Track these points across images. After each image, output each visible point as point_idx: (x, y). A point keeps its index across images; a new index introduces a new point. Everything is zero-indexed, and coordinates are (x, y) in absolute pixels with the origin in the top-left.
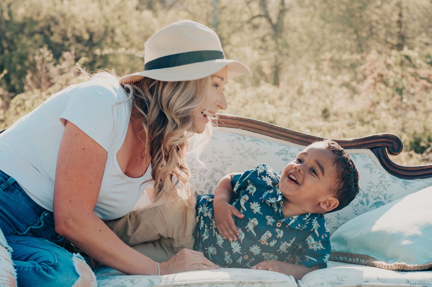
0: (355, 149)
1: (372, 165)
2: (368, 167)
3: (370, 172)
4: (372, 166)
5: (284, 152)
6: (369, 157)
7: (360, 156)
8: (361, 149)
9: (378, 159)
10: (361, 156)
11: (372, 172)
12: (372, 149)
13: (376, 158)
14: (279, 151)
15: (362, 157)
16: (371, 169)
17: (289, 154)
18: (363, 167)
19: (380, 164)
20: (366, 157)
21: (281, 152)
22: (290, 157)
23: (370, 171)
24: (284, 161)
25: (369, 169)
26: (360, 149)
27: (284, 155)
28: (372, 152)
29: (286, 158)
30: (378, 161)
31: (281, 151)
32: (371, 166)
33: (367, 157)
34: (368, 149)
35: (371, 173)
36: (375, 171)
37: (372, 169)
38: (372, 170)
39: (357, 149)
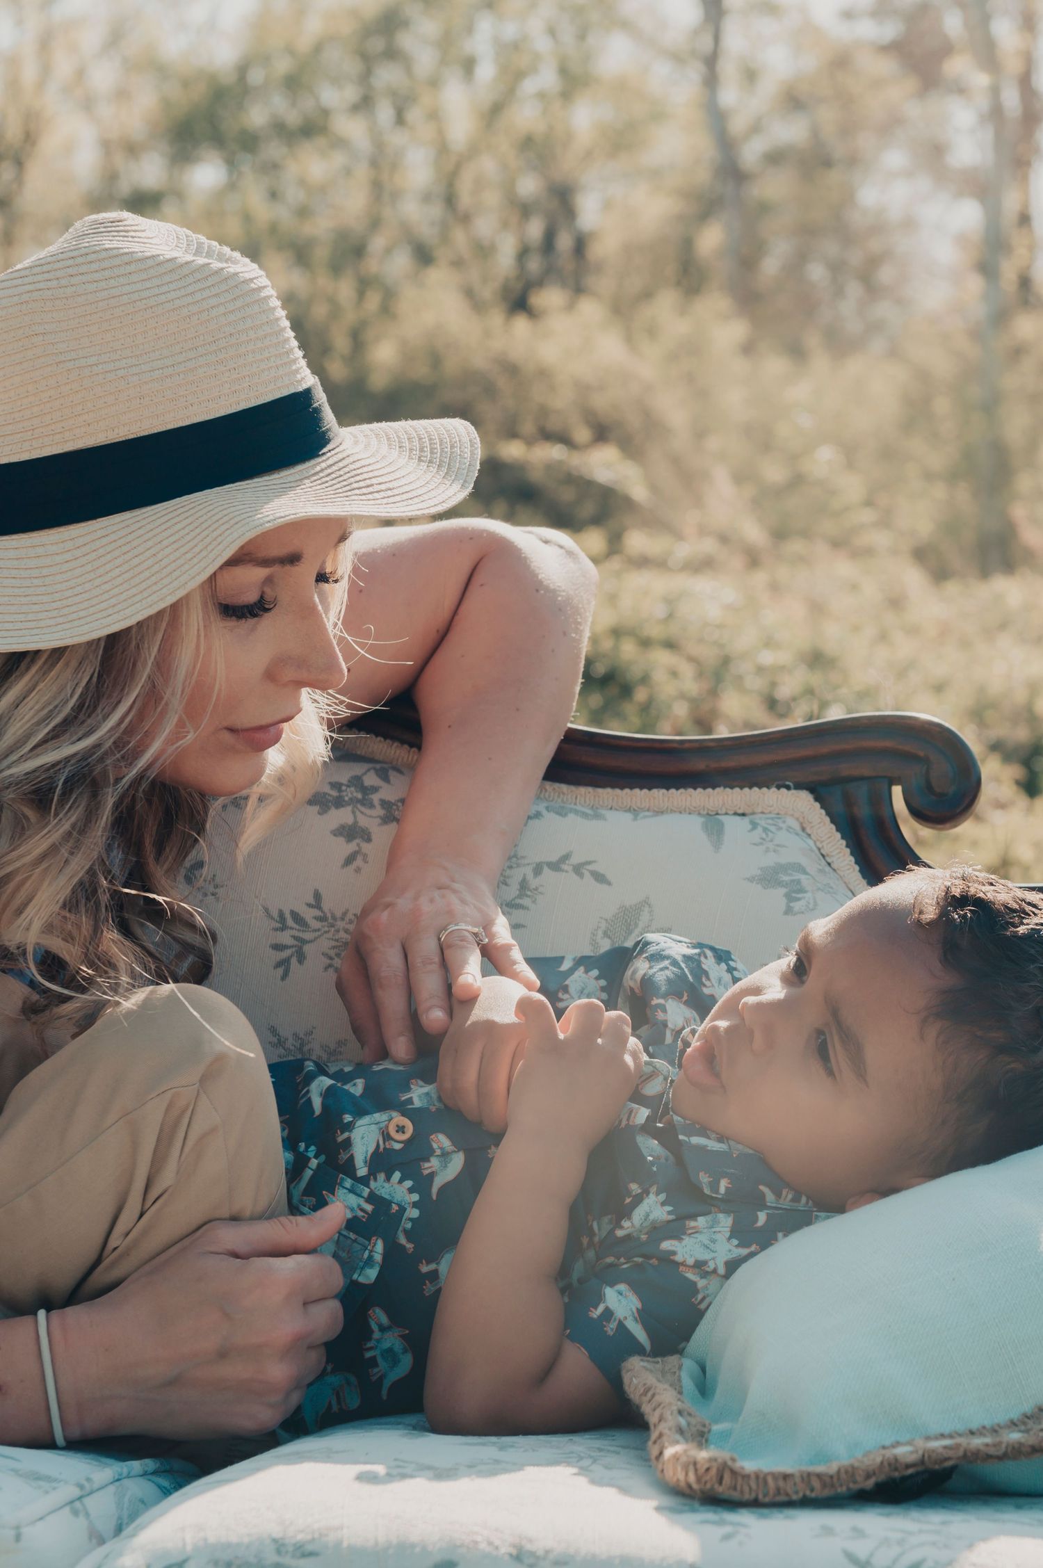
0: (732, 788)
1: (805, 873)
2: (780, 884)
3: (783, 908)
4: (803, 877)
5: (351, 793)
6: (803, 829)
7: (750, 827)
8: (765, 789)
9: (844, 842)
10: (754, 825)
11: (797, 906)
12: (817, 791)
13: (838, 835)
14: (327, 789)
15: (760, 830)
16: (794, 892)
17: (376, 802)
18: (751, 880)
19: (857, 868)
20: (780, 829)
21: (334, 793)
22: (379, 821)
23: (784, 901)
24: (341, 840)
25: (783, 891)
26: (760, 788)
27: (349, 808)
28: (817, 805)
29: (356, 822)
30: (848, 850)
31: (340, 790)
32: (797, 876)
33: (789, 829)
34: (799, 786)
35: (788, 911)
36: (816, 904)
37: (802, 891)
38: (799, 899)
39: (742, 788)
